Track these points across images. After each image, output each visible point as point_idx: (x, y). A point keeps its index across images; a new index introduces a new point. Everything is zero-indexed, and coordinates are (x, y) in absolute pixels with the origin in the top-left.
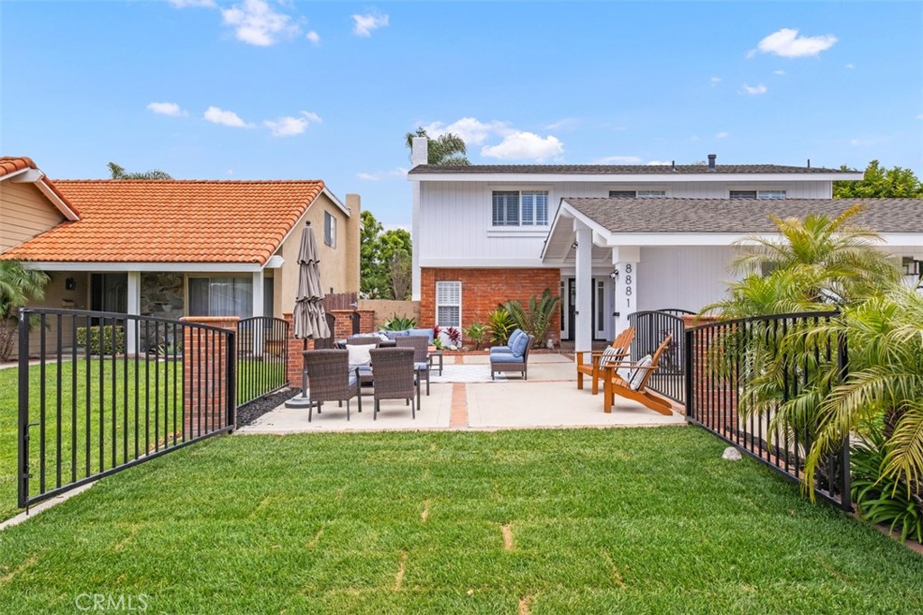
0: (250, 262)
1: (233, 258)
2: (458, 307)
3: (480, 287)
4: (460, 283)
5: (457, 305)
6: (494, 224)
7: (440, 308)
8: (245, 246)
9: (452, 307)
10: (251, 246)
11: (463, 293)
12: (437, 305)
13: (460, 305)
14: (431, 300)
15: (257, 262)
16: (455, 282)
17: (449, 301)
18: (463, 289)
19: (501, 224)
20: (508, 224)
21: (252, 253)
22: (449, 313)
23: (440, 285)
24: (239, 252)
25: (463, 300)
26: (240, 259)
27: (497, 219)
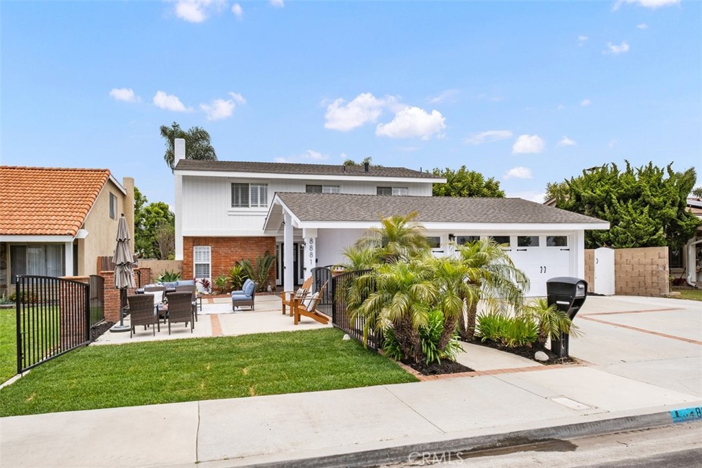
0: (65, 235)
1: (52, 232)
2: (208, 265)
3: (223, 250)
4: (210, 247)
5: (207, 263)
6: (233, 206)
7: (196, 265)
8: (59, 222)
9: (204, 265)
10: (64, 222)
11: (212, 255)
12: (195, 263)
13: (210, 263)
14: (190, 259)
15: (71, 234)
16: (206, 247)
17: (202, 259)
18: (212, 252)
19: (237, 206)
20: (242, 206)
21: (65, 227)
22: (202, 268)
23: (196, 249)
24: (56, 227)
25: (212, 259)
26: (58, 232)
27: (235, 203)
